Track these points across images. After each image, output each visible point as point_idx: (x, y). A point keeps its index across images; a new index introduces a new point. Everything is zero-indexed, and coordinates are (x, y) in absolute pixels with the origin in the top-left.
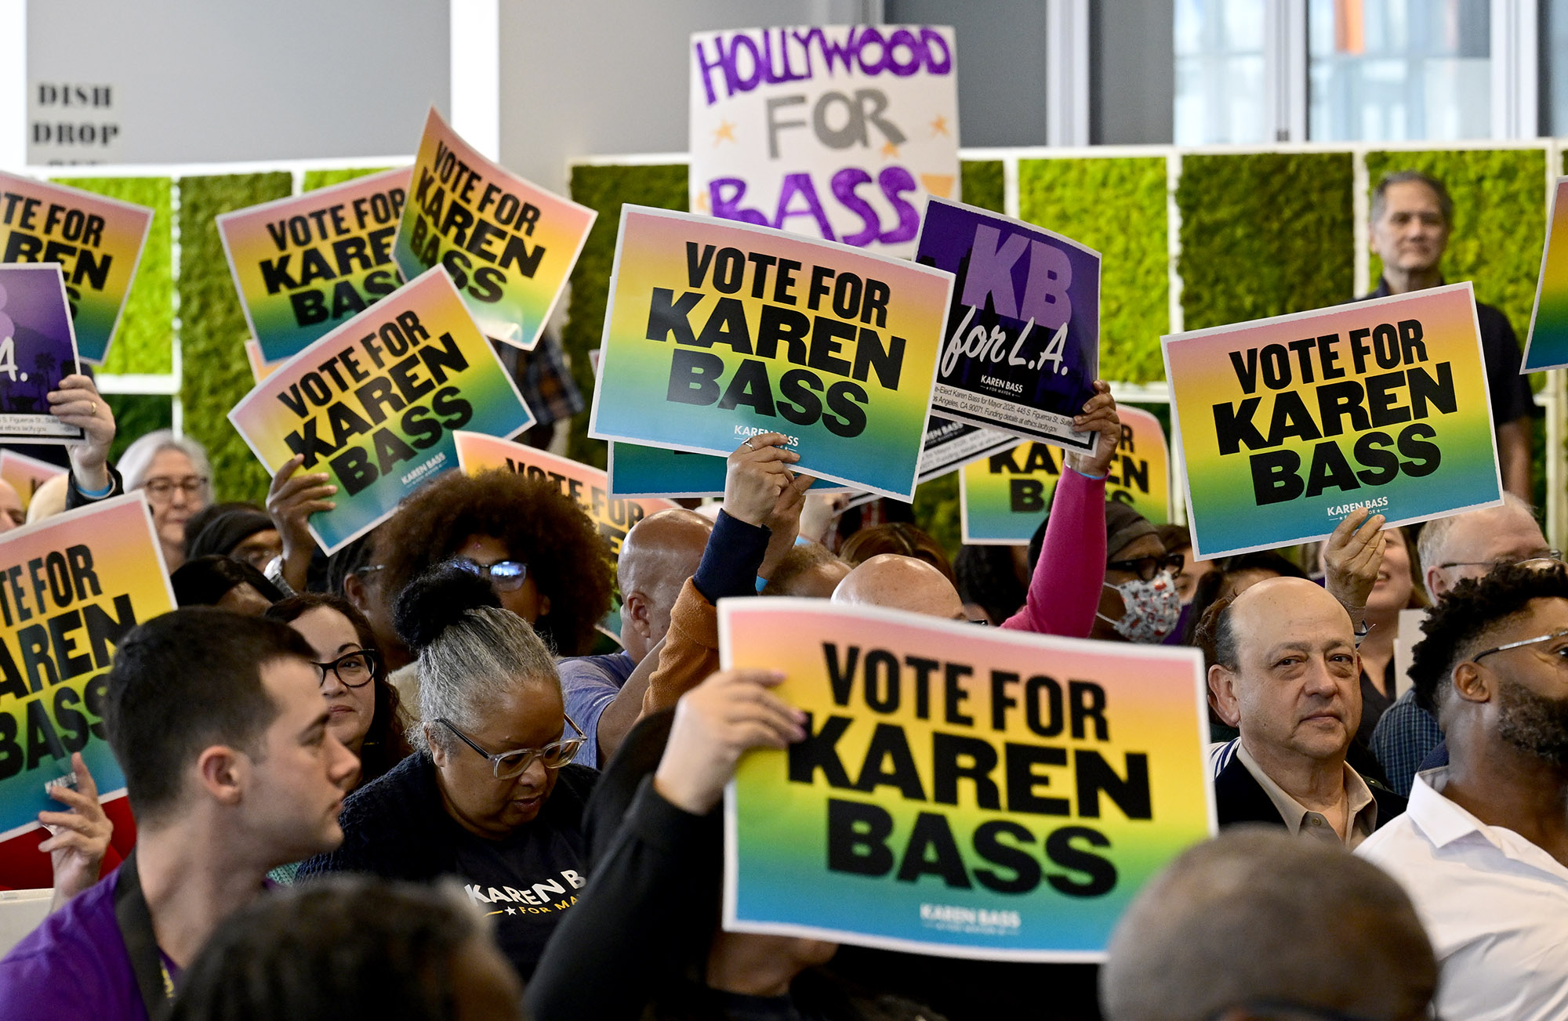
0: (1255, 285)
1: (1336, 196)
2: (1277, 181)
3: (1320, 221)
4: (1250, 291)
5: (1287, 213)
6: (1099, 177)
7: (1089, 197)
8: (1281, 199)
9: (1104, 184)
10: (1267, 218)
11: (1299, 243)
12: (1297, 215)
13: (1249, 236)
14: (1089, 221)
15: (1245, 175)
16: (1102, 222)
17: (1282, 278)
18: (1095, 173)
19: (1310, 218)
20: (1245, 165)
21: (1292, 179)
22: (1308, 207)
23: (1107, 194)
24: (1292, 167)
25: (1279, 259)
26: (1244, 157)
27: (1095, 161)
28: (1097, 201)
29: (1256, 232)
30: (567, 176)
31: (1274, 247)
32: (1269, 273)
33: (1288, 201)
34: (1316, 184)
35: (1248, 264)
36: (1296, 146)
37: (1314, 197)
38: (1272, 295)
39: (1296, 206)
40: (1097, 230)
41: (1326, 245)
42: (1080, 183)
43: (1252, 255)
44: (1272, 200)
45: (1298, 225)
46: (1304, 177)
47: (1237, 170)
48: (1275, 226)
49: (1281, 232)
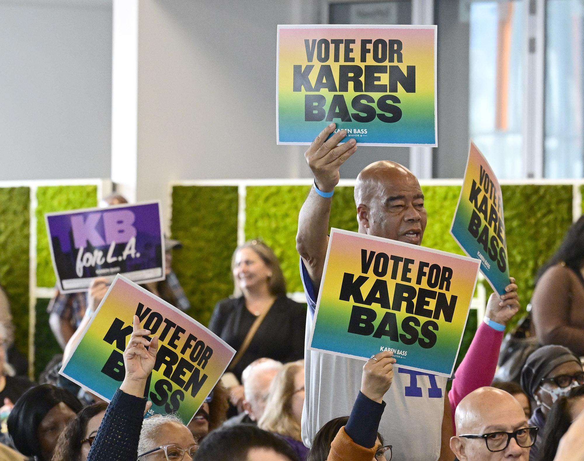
0: (522, 250)
1: (564, 207)
2: (534, 198)
3: (556, 219)
4: (519, 253)
5: (539, 215)
6: (443, 195)
7: (437, 205)
8: (536, 208)
9: (445, 198)
10: (529, 217)
11: (545, 230)
12: (544, 216)
13: (520, 226)
14: (437, 217)
15: (518, 195)
16: (444, 218)
17: (536, 247)
18: (441, 193)
19: (551, 217)
20: (518, 191)
21: (542, 198)
22: (550, 212)
23: (447, 203)
24: (542, 192)
25: (534, 238)
26: (517, 187)
27: (441, 187)
28: (442, 207)
29: (523, 224)
30: (170, 191)
31: (532, 231)
32: (529, 245)
33: (540, 209)
34: (554, 200)
35: (519, 240)
36: (538, 181)
37: (553, 207)
38: (531, 256)
39: (544, 211)
40: (441, 221)
41: (559, 231)
42: (433, 198)
43: (521, 235)
44: (531, 208)
45: (545, 221)
46: (548, 197)
47: (514, 193)
48: (533, 221)
49: (536, 224)
